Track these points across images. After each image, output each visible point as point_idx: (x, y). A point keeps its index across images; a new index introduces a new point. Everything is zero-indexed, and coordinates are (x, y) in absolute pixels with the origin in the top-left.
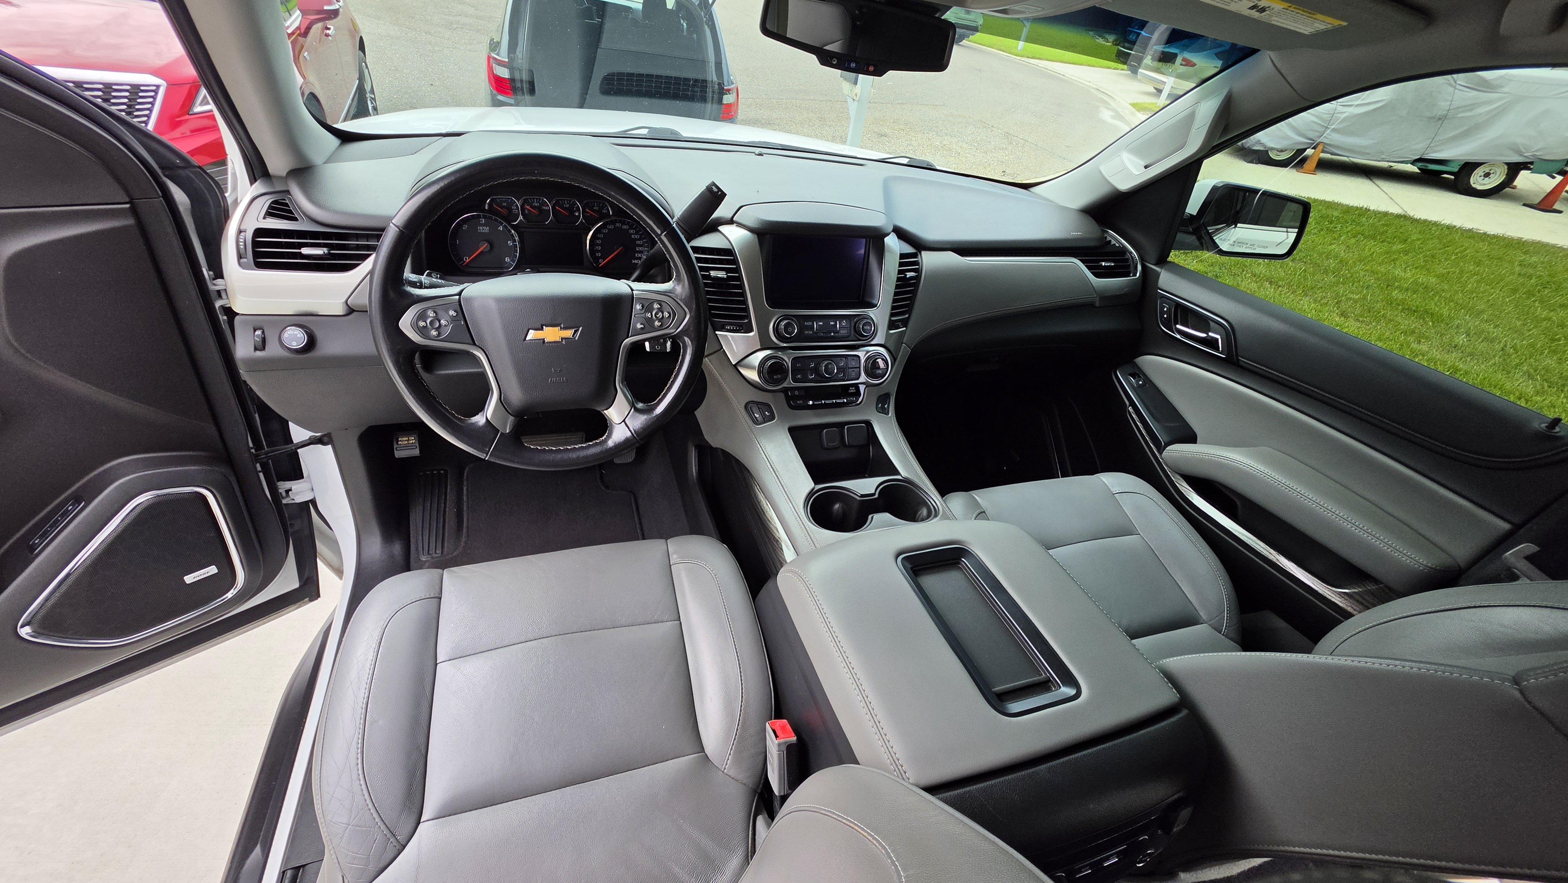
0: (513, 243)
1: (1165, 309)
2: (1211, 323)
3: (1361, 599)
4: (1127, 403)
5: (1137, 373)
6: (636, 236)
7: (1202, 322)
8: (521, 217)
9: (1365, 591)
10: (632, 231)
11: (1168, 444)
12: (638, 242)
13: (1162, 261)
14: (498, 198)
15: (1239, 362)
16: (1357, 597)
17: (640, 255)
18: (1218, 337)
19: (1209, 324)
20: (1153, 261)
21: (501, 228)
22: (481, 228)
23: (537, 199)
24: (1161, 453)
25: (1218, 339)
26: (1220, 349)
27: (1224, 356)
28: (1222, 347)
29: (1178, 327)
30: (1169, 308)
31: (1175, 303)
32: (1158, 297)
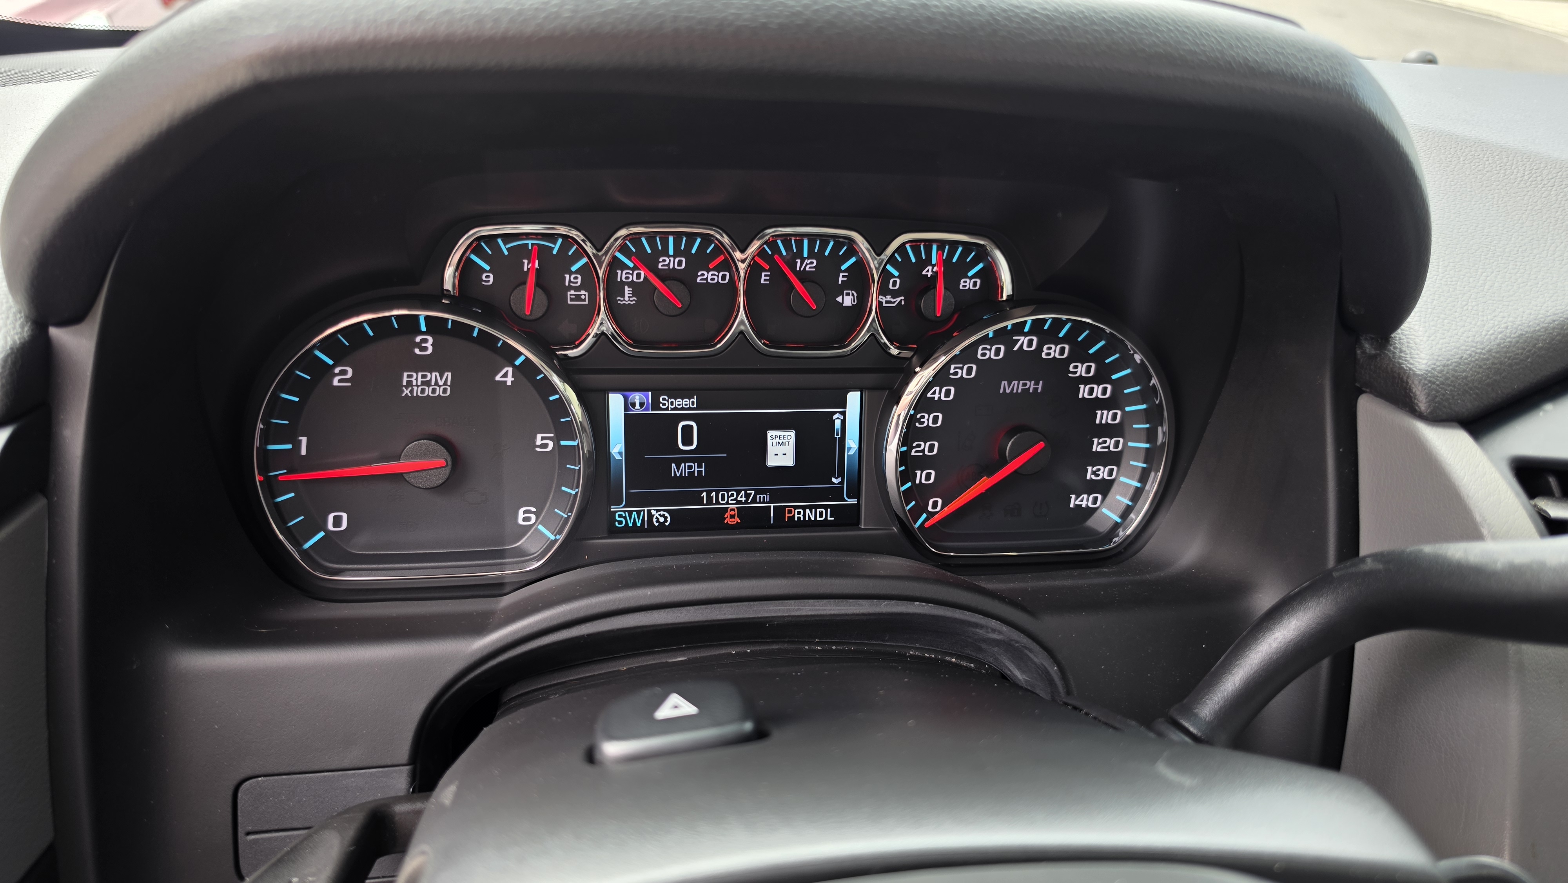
0: (556, 440)
6: (1098, 391)
8: (602, 324)
10: (1080, 370)
12: (1104, 417)
14: (507, 238)
17: (1103, 473)
21: (507, 376)
22: (417, 378)
23: (678, 236)
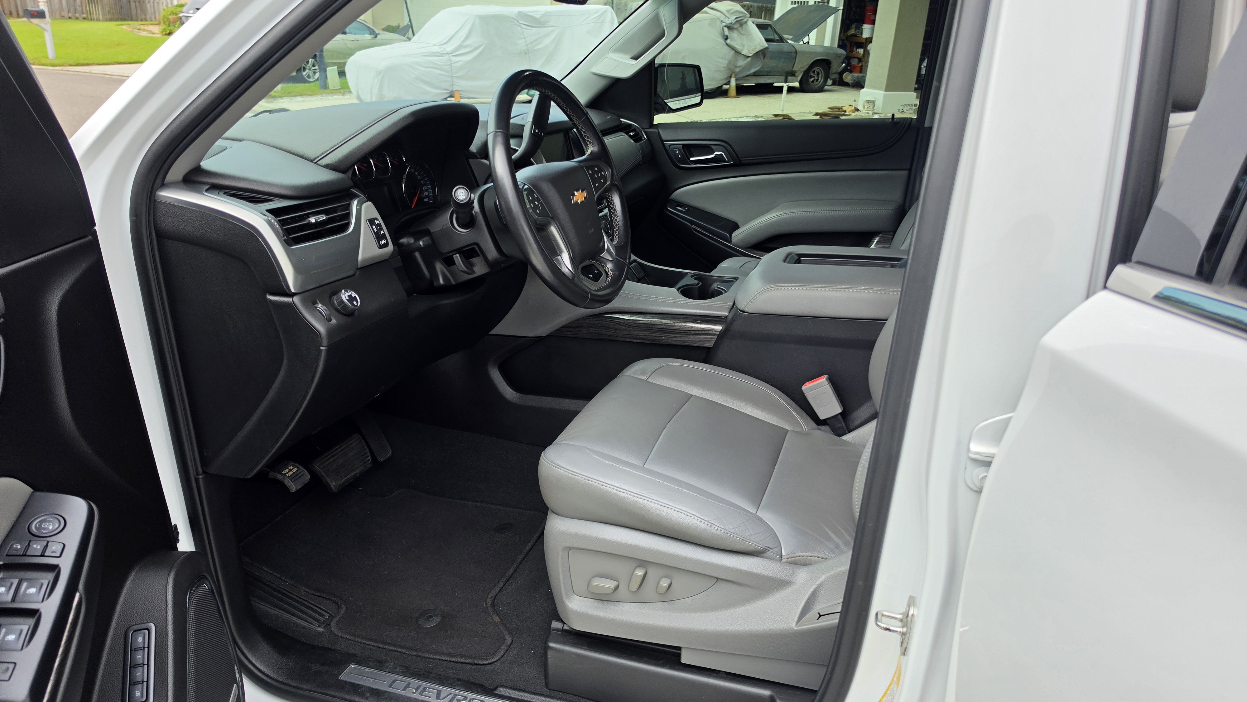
1: (677, 152)
2: (712, 147)
4: (690, 225)
5: (680, 204)
7: (707, 149)
9: (876, 243)
11: (730, 234)
13: (652, 125)
15: (742, 162)
18: (721, 153)
19: (711, 147)
20: (648, 126)
24: (730, 242)
25: (722, 155)
26: (727, 160)
27: (732, 162)
28: (727, 158)
29: (691, 159)
30: (679, 150)
31: (681, 146)
32: (667, 147)
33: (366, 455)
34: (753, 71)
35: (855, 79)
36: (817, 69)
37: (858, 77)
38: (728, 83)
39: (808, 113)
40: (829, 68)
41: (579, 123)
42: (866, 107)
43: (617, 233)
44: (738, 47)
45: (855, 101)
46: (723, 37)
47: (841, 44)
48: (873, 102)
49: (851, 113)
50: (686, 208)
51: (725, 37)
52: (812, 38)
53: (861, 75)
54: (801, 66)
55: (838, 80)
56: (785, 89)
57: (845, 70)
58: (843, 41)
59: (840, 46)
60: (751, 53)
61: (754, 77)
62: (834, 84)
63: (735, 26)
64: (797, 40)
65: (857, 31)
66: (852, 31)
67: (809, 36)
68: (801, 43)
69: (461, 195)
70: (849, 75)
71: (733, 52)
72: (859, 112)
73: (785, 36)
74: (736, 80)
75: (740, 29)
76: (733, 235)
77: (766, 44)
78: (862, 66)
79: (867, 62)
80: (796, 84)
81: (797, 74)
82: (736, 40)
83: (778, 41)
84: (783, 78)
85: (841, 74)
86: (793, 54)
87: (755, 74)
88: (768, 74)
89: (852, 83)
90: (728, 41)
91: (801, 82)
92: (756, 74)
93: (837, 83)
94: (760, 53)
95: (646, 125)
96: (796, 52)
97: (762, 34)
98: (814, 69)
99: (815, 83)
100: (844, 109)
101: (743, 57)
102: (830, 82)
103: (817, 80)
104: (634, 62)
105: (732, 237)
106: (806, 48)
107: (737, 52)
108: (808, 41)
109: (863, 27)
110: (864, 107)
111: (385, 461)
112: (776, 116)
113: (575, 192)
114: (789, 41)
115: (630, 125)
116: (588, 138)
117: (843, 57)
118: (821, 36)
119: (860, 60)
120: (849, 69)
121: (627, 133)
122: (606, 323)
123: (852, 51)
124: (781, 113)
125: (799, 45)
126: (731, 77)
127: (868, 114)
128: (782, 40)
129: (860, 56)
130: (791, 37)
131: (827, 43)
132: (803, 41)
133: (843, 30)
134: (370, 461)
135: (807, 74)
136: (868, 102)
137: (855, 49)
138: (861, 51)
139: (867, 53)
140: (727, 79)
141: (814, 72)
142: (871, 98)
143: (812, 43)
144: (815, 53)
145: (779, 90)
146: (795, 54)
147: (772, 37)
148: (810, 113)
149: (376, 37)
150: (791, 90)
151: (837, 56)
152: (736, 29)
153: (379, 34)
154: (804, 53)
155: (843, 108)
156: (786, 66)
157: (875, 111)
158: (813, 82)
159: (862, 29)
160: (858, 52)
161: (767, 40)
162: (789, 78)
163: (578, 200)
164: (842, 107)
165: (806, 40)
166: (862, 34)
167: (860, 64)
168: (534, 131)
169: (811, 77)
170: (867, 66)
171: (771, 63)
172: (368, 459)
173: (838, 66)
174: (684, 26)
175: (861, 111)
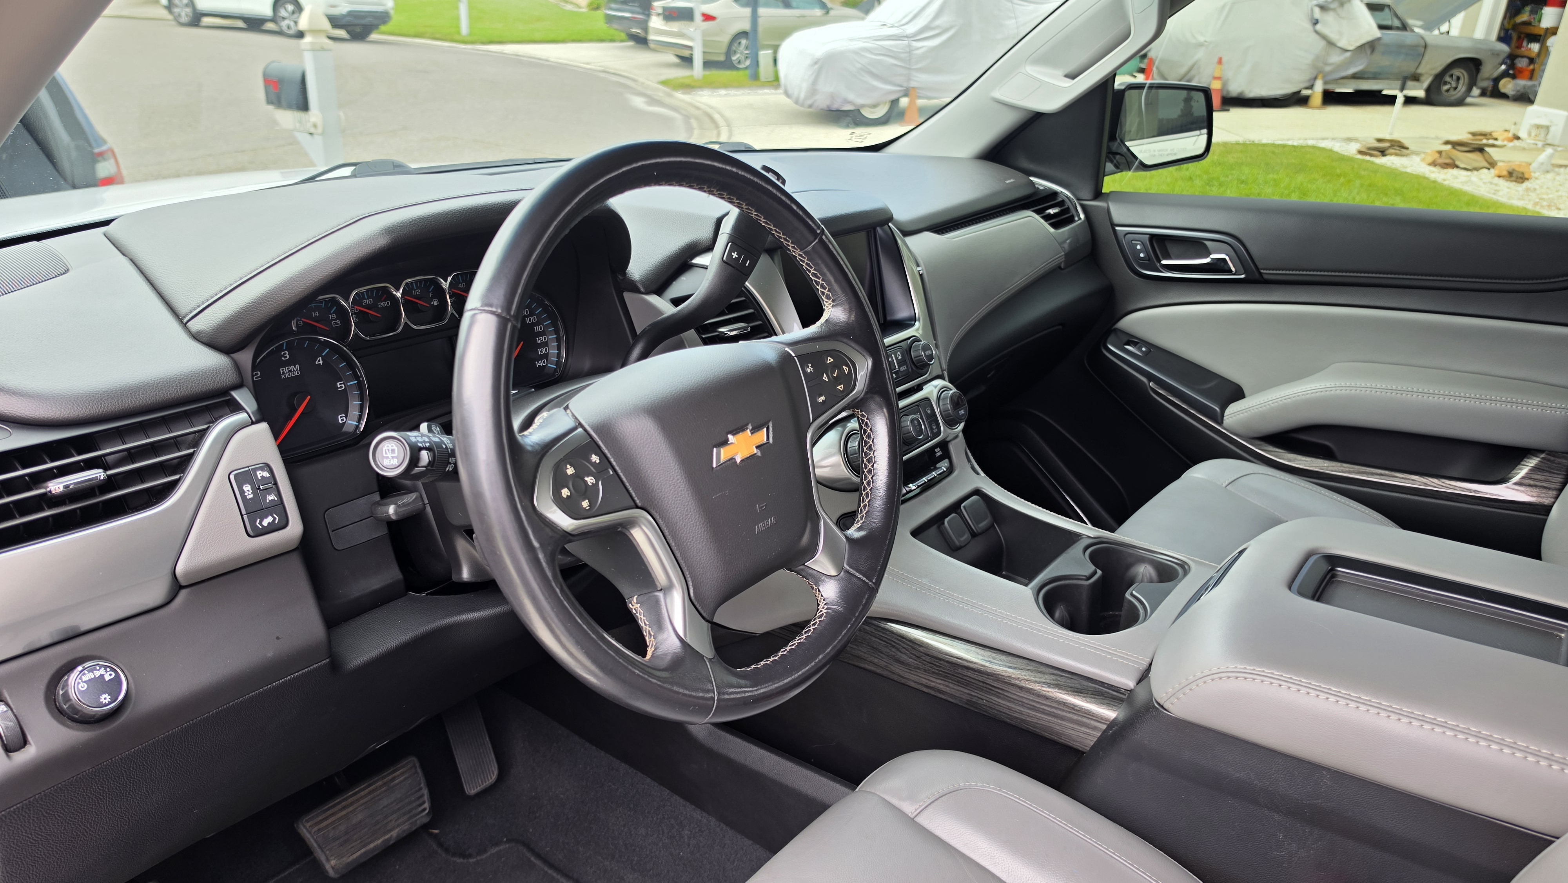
0: (348, 384)
1: (1139, 247)
2: (1207, 243)
3: (1532, 482)
4: (1144, 380)
5: (1132, 340)
6: (532, 320)
7: (1197, 246)
9: (1530, 470)
11: (1223, 408)
12: (537, 329)
13: (1098, 194)
15: (1262, 277)
16: (1527, 481)
17: (544, 351)
18: (1223, 255)
19: (1205, 245)
20: (1089, 196)
21: (320, 361)
22: (286, 370)
24: (1220, 422)
25: (1224, 260)
26: (1233, 269)
27: (1243, 276)
28: (1234, 267)
29: (1164, 262)
30: (1143, 244)
31: (1148, 236)
32: (1121, 236)
33: (421, 801)
34: (1352, 71)
35: (1518, 88)
36: (1457, 72)
37: (1524, 87)
38: (1311, 87)
39: (1433, 139)
40: (1478, 70)
41: (800, 255)
42: (1533, 134)
43: (866, 502)
44: (1333, 36)
45: (1515, 124)
46: (1311, 21)
47: (1502, 35)
48: (1547, 128)
49: (1505, 143)
50: (1144, 349)
51: (1314, 21)
52: (1456, 26)
53: (1529, 83)
54: (1430, 67)
55: (1490, 89)
56: (1400, 100)
57: (1505, 74)
58: (1507, 31)
59: (1500, 39)
60: (1352, 45)
61: (1353, 81)
62: (1483, 94)
63: (1332, 6)
64: (1429, 27)
65: (1532, 16)
66: (1524, 17)
67: (1449, 21)
68: (1436, 32)
69: (390, 455)
70: (1510, 81)
71: (1323, 43)
72: (1520, 141)
73: (1411, 22)
74: (1325, 83)
75: (1339, 11)
76: (1228, 412)
77: (1378, 33)
78: (1533, 70)
79: (1544, 64)
80: (1420, 93)
81: (1422, 78)
82: (1330, 25)
83: (1398, 29)
84: (1398, 83)
85: (1496, 80)
86: (1421, 49)
87: (1355, 77)
88: (1375, 77)
89: (1513, 96)
90: (1318, 27)
91: (1428, 91)
92: (1357, 76)
93: (1488, 93)
94: (1367, 46)
95: (1086, 192)
96: (1426, 47)
97: (1374, 17)
98: (1451, 72)
99: (1452, 92)
100: (1495, 135)
101: (1338, 51)
102: (1476, 91)
103: (1455, 88)
104: (1069, 83)
105: (1225, 414)
106: (1443, 41)
107: (1331, 44)
108: (1447, 30)
109: (1543, 11)
110: (1529, 134)
111: (479, 795)
112: (1379, 140)
113: (730, 437)
114: (1417, 30)
115: (1055, 194)
116: (823, 287)
117: (1503, 56)
118: (1470, 24)
119: (1532, 61)
120: (1513, 72)
121: (1038, 212)
122: (874, 639)
123: (1519, 46)
124: (1388, 137)
125: (1433, 36)
126: (1315, 78)
127: (1535, 146)
128: (1404, 27)
129: (1533, 55)
130: (1420, 23)
131: (1479, 33)
132: (1439, 29)
133: (1508, 15)
134: (427, 811)
135: (1439, 78)
136: (1538, 127)
137: (1525, 44)
138: (1535, 47)
139: (1545, 52)
140: (1309, 80)
141: (1451, 76)
142: (1543, 122)
143: (1454, 32)
144: (1458, 49)
145: (1390, 100)
146: (1423, 49)
147: (1388, 23)
148: (1437, 138)
149: (827, 13)
150: (1410, 101)
151: (1493, 54)
152: (1334, 10)
153: (832, 9)
154: (1437, 47)
155: (1493, 134)
156: (1409, 67)
157: (1548, 142)
158: (1448, 91)
159: (1542, 14)
160: (1530, 49)
161: (1381, 27)
162: (1410, 83)
163: (736, 454)
164: (1492, 132)
165: (1444, 28)
166: (1540, 21)
167: (1531, 67)
168: (730, 255)
169: (1445, 83)
170: (1543, 71)
171: (1382, 61)
172: (422, 808)
173: (1491, 69)
174: (1169, 21)
175: (1522, 140)
